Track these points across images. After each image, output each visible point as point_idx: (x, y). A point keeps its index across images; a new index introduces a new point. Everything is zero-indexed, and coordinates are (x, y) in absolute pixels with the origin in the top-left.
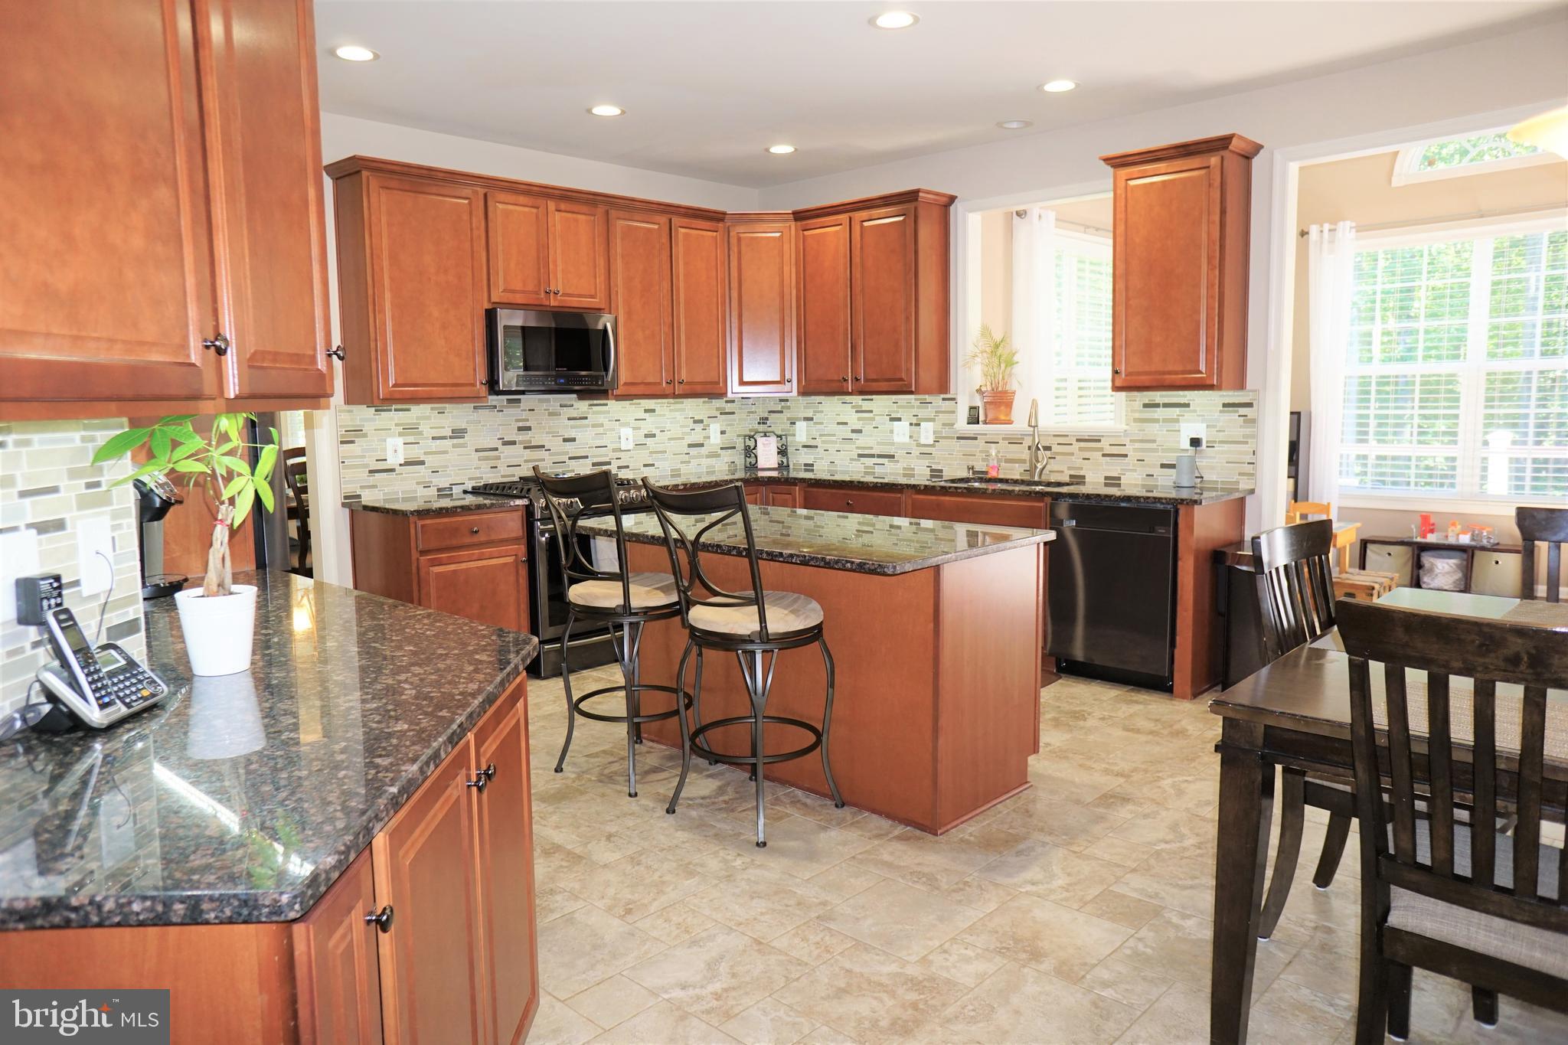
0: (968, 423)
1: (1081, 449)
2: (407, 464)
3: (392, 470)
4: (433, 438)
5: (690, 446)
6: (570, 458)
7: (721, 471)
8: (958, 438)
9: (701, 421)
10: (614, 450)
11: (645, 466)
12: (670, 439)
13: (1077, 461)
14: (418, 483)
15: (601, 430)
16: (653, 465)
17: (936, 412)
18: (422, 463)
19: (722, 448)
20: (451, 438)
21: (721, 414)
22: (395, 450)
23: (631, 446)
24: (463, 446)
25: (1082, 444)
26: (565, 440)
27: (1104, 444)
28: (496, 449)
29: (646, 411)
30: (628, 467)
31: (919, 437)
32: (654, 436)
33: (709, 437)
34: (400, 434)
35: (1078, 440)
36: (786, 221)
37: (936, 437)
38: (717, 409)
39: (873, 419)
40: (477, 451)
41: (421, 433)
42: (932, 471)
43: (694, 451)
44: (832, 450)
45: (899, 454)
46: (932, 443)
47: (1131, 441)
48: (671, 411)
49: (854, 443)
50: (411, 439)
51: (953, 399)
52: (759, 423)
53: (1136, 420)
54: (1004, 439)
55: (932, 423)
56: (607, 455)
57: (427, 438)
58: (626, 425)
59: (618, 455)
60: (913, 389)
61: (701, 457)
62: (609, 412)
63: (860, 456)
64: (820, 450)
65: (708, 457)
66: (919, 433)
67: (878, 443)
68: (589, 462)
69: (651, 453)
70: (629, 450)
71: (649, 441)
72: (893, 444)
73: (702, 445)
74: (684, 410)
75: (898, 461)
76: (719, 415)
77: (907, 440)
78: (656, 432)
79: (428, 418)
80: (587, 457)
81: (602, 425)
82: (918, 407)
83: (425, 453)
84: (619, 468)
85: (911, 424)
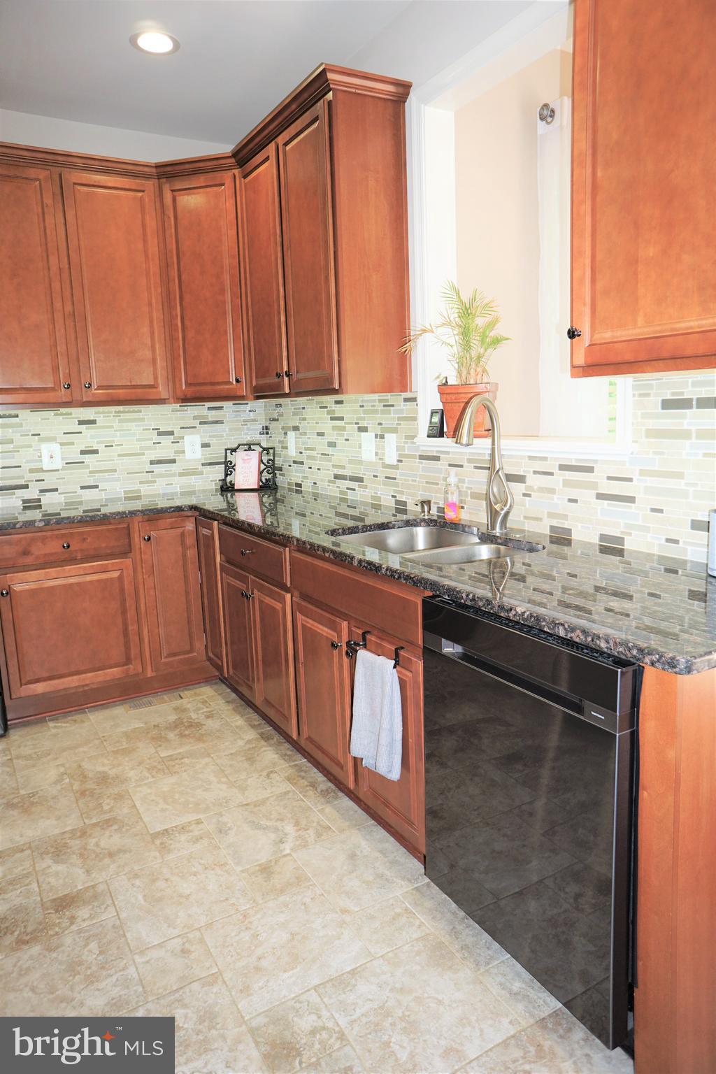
0: (428, 436)
1: (567, 483)
5: (152, 463)
7: (204, 491)
8: (422, 457)
9: (171, 433)
10: (32, 471)
11: (82, 488)
12: (119, 455)
13: (559, 502)
16: (97, 487)
17: (399, 419)
19: (203, 465)
21: (201, 423)
23: (58, 464)
25: (569, 475)
27: (599, 477)
29: (81, 423)
30: (56, 490)
31: (383, 455)
32: (96, 452)
33: (183, 452)
35: (563, 468)
36: (230, 168)
37: (400, 455)
38: (195, 418)
39: (343, 429)
42: (398, 502)
43: (159, 469)
44: (315, 468)
45: (367, 476)
46: (395, 463)
47: (642, 473)
48: (120, 421)
49: (330, 461)
51: (414, 400)
52: (260, 434)
53: (651, 433)
54: (470, 461)
55: (394, 435)
56: (22, 477)
59: (39, 476)
60: (337, 387)
61: (173, 475)
63: (336, 477)
64: (306, 466)
65: (181, 475)
66: (383, 446)
67: (351, 461)
69: (90, 472)
70: (58, 470)
71: (87, 458)
72: (360, 462)
73: (174, 461)
74: (143, 420)
75: (366, 487)
76: (198, 425)
77: (373, 458)
78: (101, 448)
82: (383, 412)
84: (41, 491)
85: (376, 436)
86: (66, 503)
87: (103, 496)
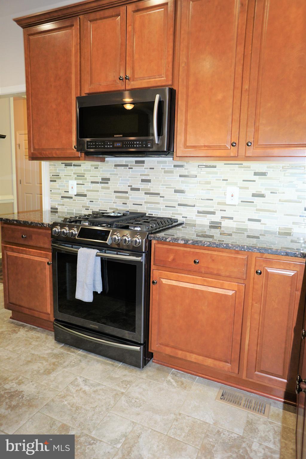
2: (77, 195)
3: (71, 198)
4: (92, 182)
6: (179, 205)
10: (219, 204)
11: (250, 220)
14: (83, 207)
15: (208, 186)
16: (260, 221)
18: (85, 196)
20: (101, 183)
22: (73, 187)
23: (236, 201)
24: (108, 188)
26: (176, 191)
28: (127, 192)
29: (256, 174)
30: (232, 218)
32: (262, 196)
34: (76, 179)
40: (115, 192)
41: (86, 179)
50: (81, 182)
56: (213, 207)
57: (88, 182)
58: (235, 184)
59: (223, 207)
62: (216, 173)
68: (195, 209)
69: (257, 210)
70: (235, 205)
71: (256, 200)
78: (267, 193)
79: (90, 171)
80: (194, 206)
81: (209, 183)
83: (88, 191)
84: (222, 217)
86: (237, 228)
87: (263, 228)
